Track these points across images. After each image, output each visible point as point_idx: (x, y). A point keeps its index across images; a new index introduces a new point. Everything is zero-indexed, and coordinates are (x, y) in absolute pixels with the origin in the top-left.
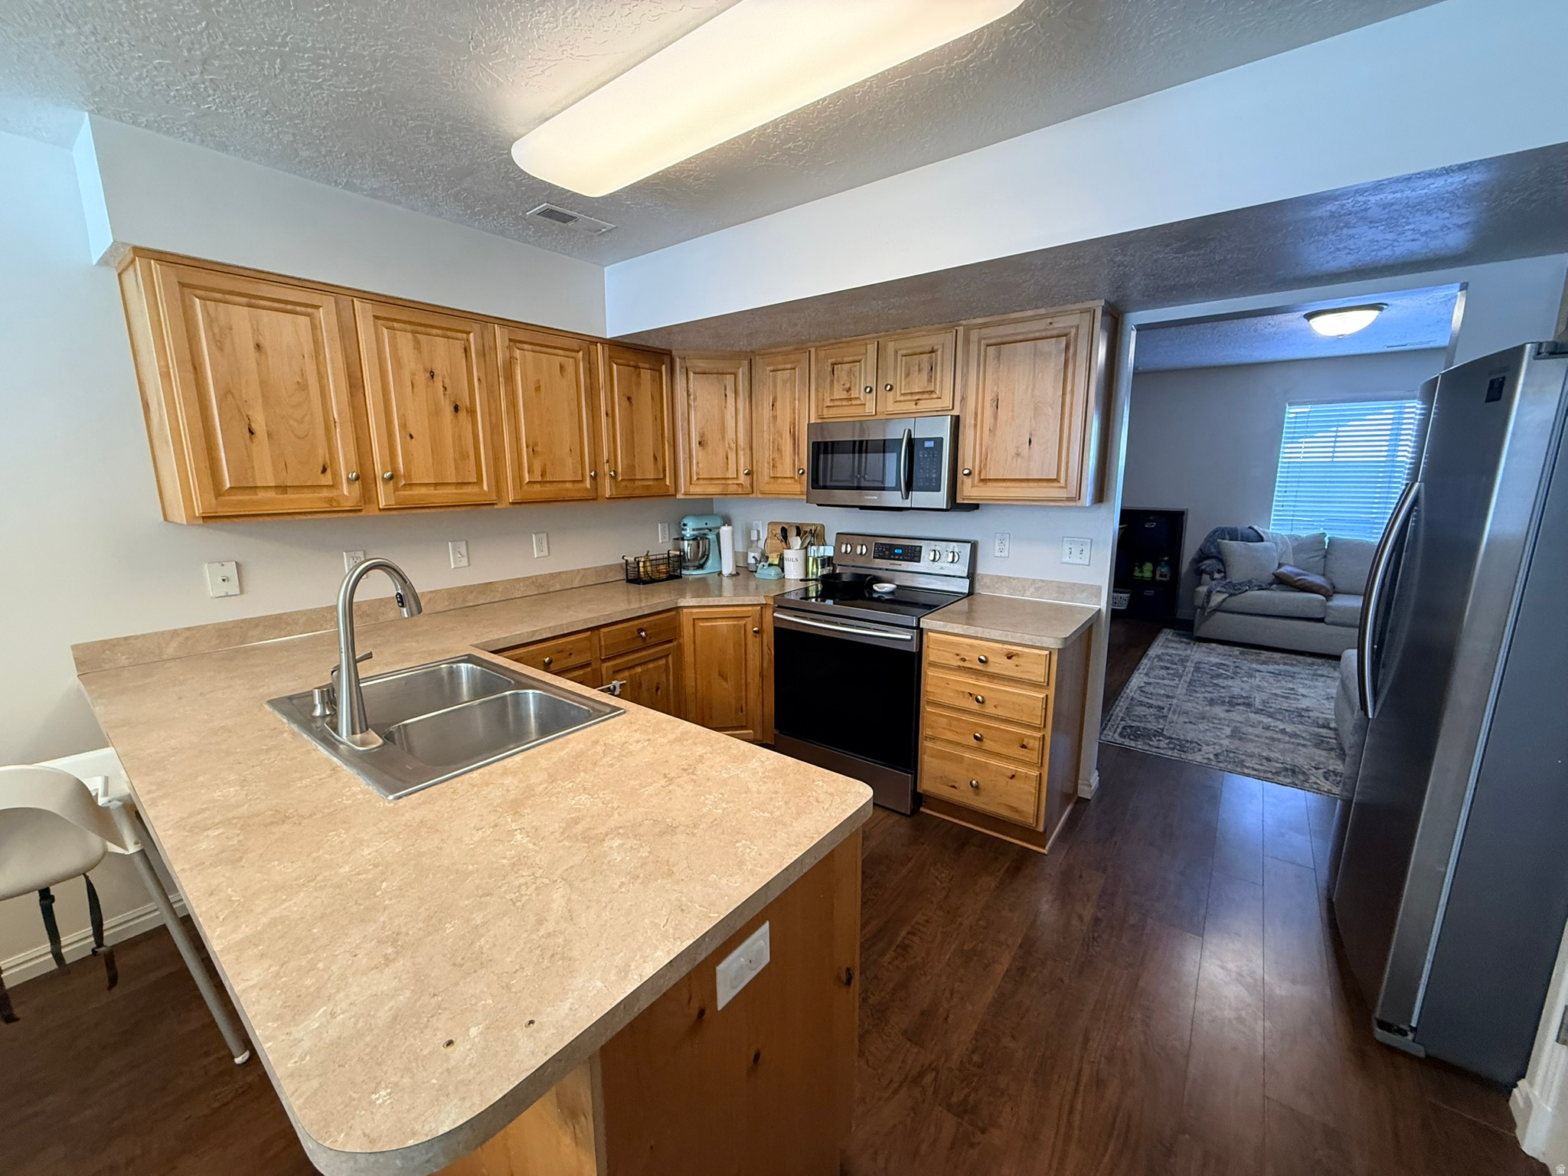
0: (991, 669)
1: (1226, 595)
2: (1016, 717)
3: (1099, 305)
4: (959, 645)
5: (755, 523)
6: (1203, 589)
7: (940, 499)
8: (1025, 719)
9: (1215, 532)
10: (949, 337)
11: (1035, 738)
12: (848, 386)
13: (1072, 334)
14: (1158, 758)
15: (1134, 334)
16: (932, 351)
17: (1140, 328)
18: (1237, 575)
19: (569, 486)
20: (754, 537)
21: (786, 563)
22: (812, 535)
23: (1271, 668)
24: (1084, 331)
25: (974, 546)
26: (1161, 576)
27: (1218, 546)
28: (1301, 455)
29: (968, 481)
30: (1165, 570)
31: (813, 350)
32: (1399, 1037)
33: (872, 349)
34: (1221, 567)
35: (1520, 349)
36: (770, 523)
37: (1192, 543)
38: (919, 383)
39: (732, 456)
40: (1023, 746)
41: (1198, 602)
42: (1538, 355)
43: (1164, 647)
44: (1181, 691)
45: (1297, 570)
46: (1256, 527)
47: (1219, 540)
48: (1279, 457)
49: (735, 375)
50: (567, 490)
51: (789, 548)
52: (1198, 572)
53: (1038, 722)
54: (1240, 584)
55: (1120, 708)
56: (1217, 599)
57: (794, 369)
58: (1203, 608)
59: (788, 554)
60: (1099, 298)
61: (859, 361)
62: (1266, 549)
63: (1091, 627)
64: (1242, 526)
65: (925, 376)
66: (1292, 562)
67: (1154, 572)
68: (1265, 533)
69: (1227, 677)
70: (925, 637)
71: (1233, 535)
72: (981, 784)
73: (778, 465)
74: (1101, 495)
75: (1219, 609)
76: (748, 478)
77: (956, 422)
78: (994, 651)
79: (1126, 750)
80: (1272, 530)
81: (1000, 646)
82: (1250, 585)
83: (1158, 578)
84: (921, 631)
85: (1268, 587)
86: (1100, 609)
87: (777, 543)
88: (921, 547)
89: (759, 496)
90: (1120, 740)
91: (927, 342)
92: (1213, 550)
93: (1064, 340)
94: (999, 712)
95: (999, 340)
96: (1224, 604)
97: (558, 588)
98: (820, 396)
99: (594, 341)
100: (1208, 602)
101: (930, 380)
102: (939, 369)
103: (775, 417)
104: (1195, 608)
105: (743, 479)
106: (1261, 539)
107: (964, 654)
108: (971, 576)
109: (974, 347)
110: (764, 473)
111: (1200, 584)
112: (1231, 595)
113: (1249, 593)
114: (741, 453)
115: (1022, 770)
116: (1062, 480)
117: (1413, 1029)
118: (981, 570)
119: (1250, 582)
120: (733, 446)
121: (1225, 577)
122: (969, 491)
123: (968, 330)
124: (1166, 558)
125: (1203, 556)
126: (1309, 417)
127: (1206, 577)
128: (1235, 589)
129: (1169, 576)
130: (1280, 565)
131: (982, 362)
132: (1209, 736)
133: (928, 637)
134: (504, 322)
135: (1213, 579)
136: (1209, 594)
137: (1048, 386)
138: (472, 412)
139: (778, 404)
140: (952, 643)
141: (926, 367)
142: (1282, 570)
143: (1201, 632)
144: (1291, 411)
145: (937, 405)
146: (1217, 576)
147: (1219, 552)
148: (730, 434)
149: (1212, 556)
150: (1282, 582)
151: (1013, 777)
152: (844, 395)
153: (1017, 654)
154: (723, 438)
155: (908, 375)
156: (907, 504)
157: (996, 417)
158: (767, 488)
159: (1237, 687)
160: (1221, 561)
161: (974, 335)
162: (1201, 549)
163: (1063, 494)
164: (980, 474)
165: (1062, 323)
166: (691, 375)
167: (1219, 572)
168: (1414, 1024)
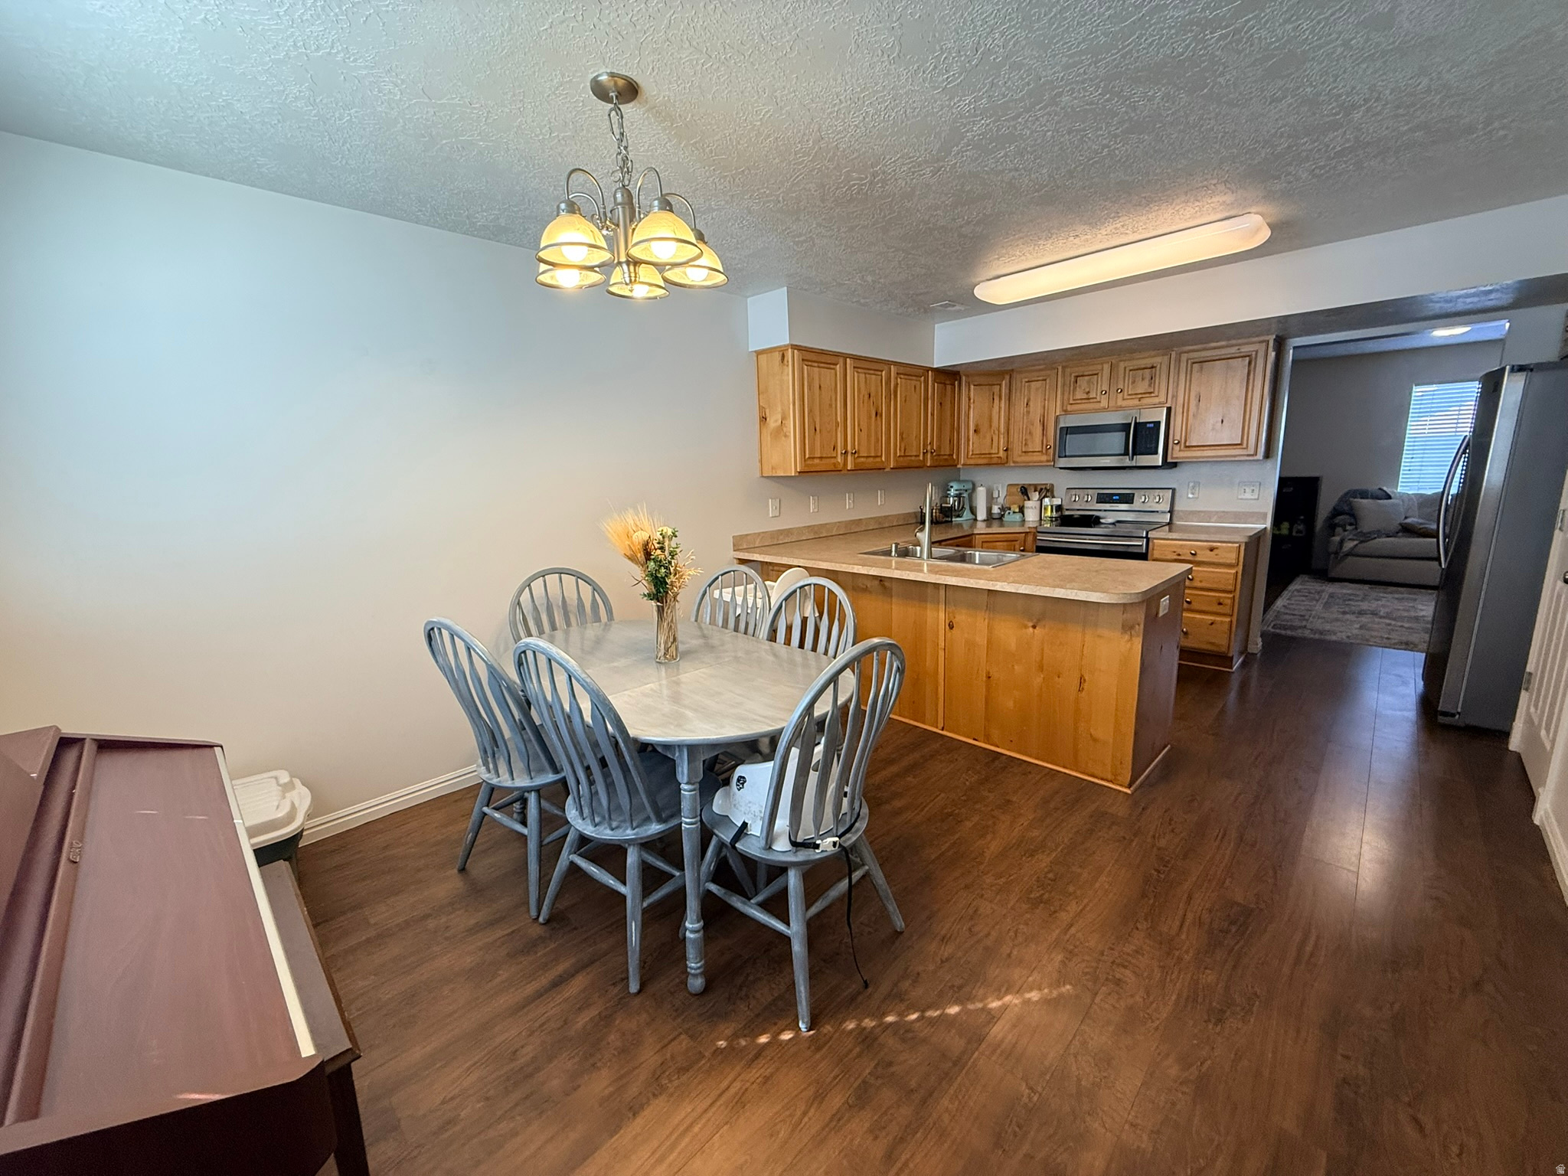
0: (1198, 558)
1: (1355, 542)
2: (1215, 586)
3: (1272, 338)
4: (1175, 545)
5: (995, 486)
6: (1337, 539)
7: (1158, 460)
8: (1222, 587)
9: (1346, 494)
10: (1166, 358)
11: (1228, 598)
12: (1087, 390)
13: (1254, 356)
14: (1305, 639)
15: (1291, 351)
16: (1152, 367)
17: (1294, 348)
18: (1366, 526)
19: (913, 458)
20: (995, 495)
21: (1026, 511)
22: (1047, 491)
23: (1396, 596)
24: (1261, 354)
25: (1174, 490)
26: (1297, 532)
27: (1350, 504)
28: (1426, 431)
29: (1177, 448)
30: (1301, 527)
31: (1060, 368)
32: (1451, 719)
33: (1107, 367)
34: (1352, 520)
35: (1504, 369)
36: (1009, 485)
37: (1327, 502)
38: (1142, 387)
39: (995, 439)
40: (1220, 604)
41: (1332, 548)
42: (1512, 370)
43: (1299, 586)
44: (1319, 607)
45: (1420, 521)
46: (1385, 488)
47: (1351, 499)
48: (1406, 429)
49: (1000, 385)
50: (913, 461)
51: (1029, 499)
52: (1331, 526)
53: (1231, 588)
54: (1370, 533)
55: (1271, 615)
56: (1349, 545)
57: (1045, 380)
58: (1336, 553)
59: (1028, 504)
60: (1272, 334)
61: (1097, 374)
62: (1393, 505)
63: (1259, 537)
64: (1372, 487)
65: (1147, 382)
66: (1417, 513)
67: (1290, 530)
68: (1394, 492)
69: (1357, 601)
70: (1151, 544)
71: (1364, 494)
72: (1189, 631)
73: (1029, 443)
74: (1268, 454)
75: (1349, 554)
76: (1005, 453)
77: (1169, 410)
78: (1202, 548)
79: (1279, 635)
80: (1399, 489)
81: (1205, 544)
82: (1379, 534)
83: (1294, 534)
84: (1148, 539)
85: (1395, 535)
86: (1266, 528)
87: (1019, 497)
88: (1134, 494)
89: (1012, 464)
90: (1273, 630)
91: (1148, 362)
92: (1346, 508)
93: (1247, 359)
94: (1204, 585)
95: (1201, 360)
96: (1356, 550)
97: (887, 525)
98: (1066, 397)
99: (928, 369)
100: (1341, 548)
101: (1150, 385)
102: (1157, 376)
103: (1028, 412)
104: (1329, 554)
105: (1002, 454)
106: (1389, 497)
107: (1179, 551)
108: (1171, 512)
109: (1183, 365)
110: (1017, 449)
111: (1334, 536)
112: (1361, 542)
113: (1377, 540)
114: (1002, 436)
115: (1218, 619)
116: (1245, 446)
117: (1459, 713)
118: (1176, 508)
119: (1379, 531)
120: (997, 432)
121: (1356, 529)
122: (1176, 454)
123: (1180, 354)
124: (1302, 517)
125: (1336, 512)
126: (1434, 395)
127: (1339, 530)
128: (1366, 537)
129: (1304, 534)
130: (1406, 518)
131: (1190, 373)
132: (1342, 629)
133: (1154, 544)
134: (895, 363)
135: (1345, 530)
136: (1342, 542)
137: (1237, 389)
138: (881, 416)
139: (1031, 404)
140: (1170, 545)
141: (1148, 377)
142: (1409, 521)
143: (1332, 574)
144: (1417, 391)
145: (1156, 400)
146: (1348, 528)
147: (1352, 509)
148: (995, 424)
149: (1345, 513)
150: (1408, 530)
151: (1212, 624)
152: (1085, 396)
153: (1217, 548)
154: (991, 426)
155: (1133, 382)
156: (1133, 464)
157: (1198, 406)
158: (1019, 459)
159: (1365, 606)
160: (1353, 516)
161: (1184, 357)
162: (1334, 508)
163: (1244, 452)
164: (1185, 443)
165: (1245, 349)
166: (972, 387)
167: (1351, 524)
168: (1459, 710)
